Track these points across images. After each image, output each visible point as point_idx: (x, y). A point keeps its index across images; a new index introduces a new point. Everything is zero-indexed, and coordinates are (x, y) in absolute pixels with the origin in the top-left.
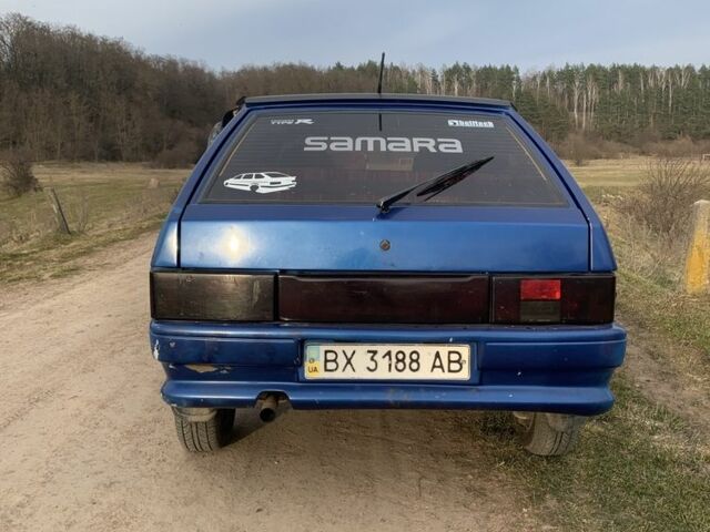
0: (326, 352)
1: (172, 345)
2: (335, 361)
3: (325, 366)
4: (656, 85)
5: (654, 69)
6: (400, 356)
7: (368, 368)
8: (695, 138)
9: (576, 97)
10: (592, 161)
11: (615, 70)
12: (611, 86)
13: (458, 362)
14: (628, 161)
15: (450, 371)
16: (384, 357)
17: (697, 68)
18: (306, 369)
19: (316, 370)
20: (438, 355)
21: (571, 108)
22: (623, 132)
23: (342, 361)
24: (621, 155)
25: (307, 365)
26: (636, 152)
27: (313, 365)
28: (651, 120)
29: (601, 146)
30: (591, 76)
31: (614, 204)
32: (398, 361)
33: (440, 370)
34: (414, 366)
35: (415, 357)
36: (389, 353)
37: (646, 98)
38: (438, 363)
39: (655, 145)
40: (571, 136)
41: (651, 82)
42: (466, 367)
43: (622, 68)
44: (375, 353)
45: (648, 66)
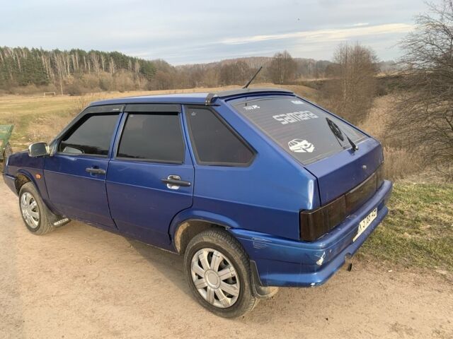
4: (9, 57)
5: (6, 48)
7: (363, 226)
17: (30, 49)
33: (373, 217)
37: (5, 63)
39: (16, 89)
41: (6, 55)
45: (2, 46)
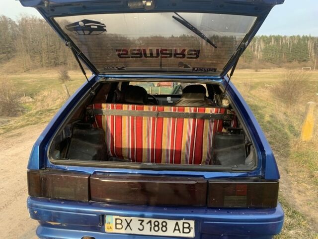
0: (116, 219)
1: (36, 212)
2: (121, 224)
3: (116, 227)
4: (286, 43)
5: (285, 37)
6: (156, 224)
7: (139, 229)
8: (299, 62)
9: (256, 47)
10: (261, 70)
11: (271, 37)
12: (269, 43)
13: (188, 228)
14: (274, 70)
15: (183, 232)
16: (147, 223)
17: (301, 36)
18: (106, 227)
19: (111, 228)
20: (177, 224)
21: (254, 51)
22: (273, 60)
23: (125, 224)
24: (272, 68)
25: (106, 225)
26: (277, 67)
27: (110, 225)
28: (283, 55)
29: (265, 65)
30: (262, 40)
31: (269, 88)
32: (155, 226)
33: (178, 231)
34: (164, 229)
35: (164, 224)
36: (150, 222)
37: (282, 47)
38: (177, 228)
39: (284, 64)
40: (254, 61)
41: (284, 41)
42: (192, 231)
43: (273, 36)
44: (143, 221)
45: (283, 36)
